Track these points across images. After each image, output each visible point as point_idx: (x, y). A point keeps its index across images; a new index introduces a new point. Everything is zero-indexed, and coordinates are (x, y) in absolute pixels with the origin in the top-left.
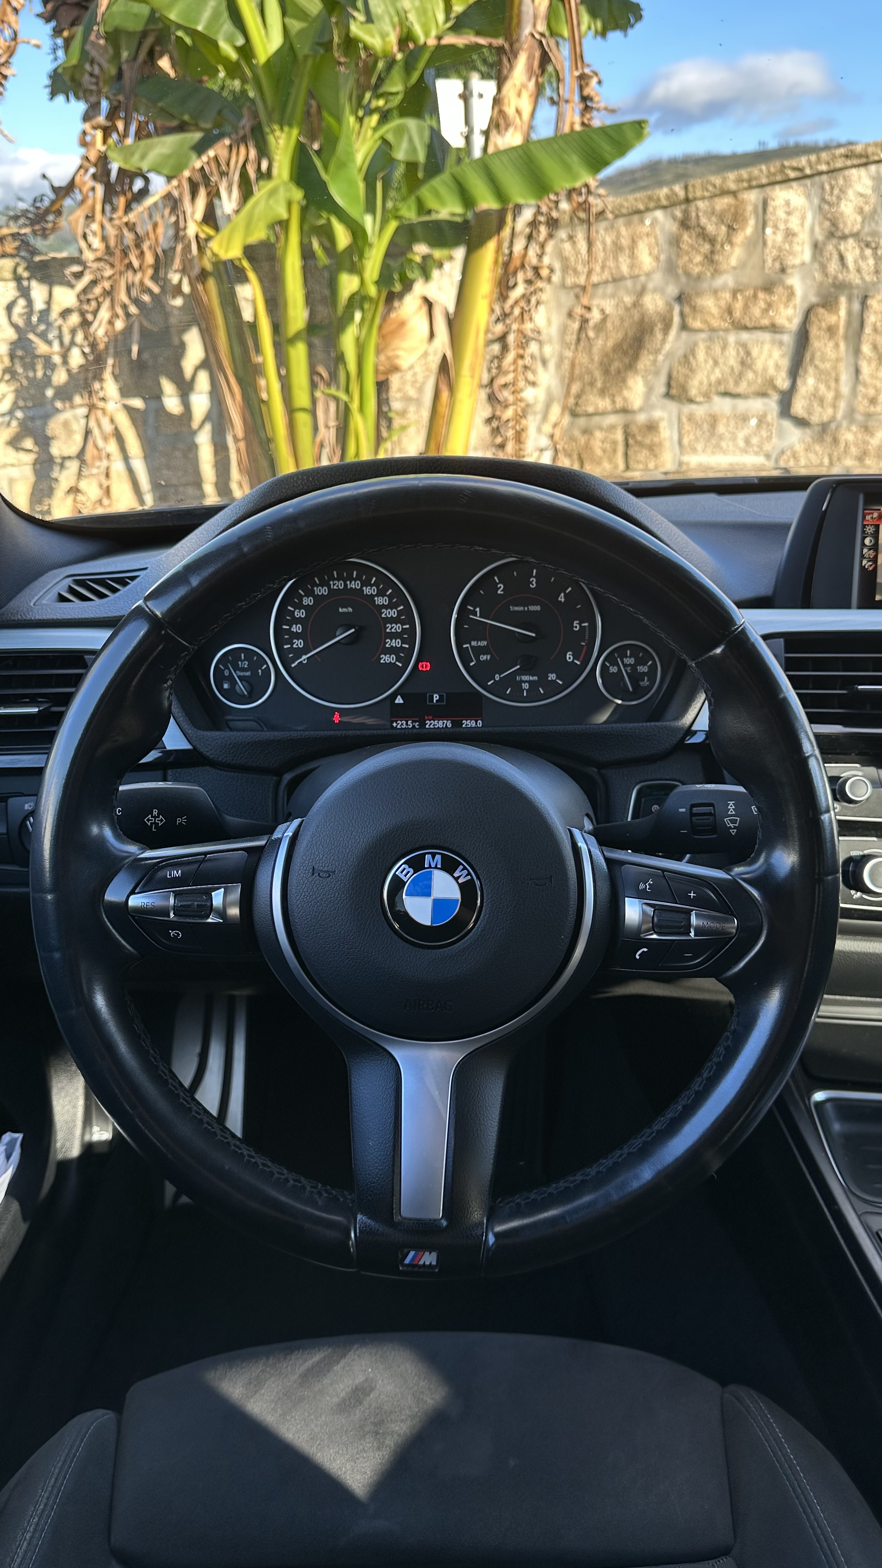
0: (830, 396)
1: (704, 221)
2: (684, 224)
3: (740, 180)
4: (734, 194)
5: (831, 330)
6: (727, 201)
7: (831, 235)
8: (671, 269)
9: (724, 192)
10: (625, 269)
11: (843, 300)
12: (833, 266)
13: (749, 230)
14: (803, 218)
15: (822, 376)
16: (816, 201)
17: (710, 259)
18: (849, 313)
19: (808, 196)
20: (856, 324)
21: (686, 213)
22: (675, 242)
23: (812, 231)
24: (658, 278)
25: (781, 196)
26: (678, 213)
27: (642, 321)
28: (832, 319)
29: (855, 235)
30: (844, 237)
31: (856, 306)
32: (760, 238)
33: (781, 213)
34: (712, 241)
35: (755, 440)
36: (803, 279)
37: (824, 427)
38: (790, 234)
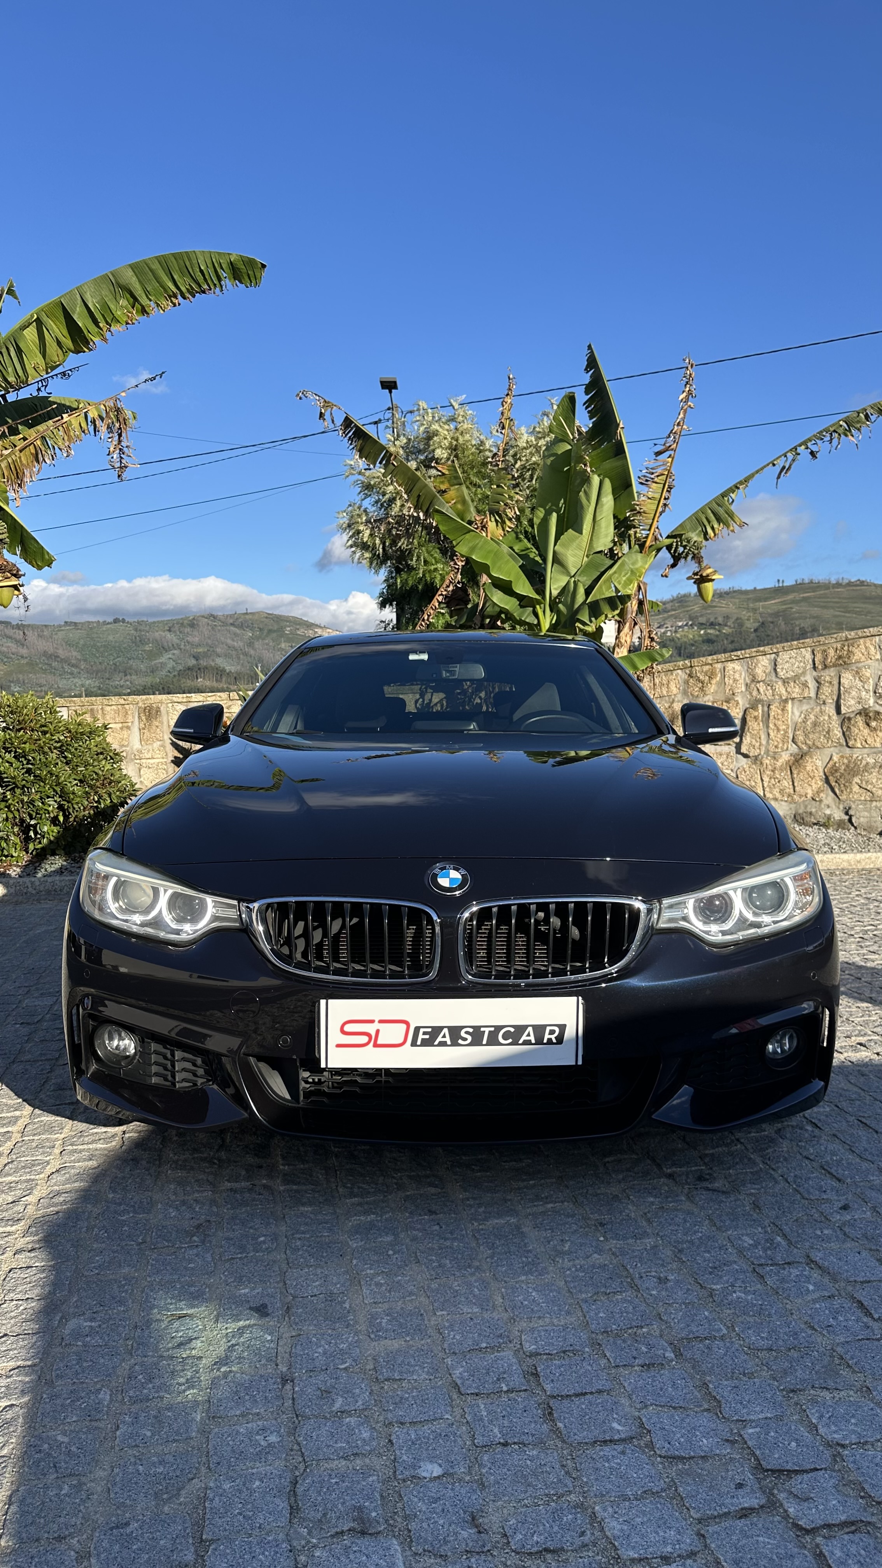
0: (758, 744)
1: (698, 675)
2: (690, 676)
3: (713, 660)
4: (711, 664)
5: (756, 718)
6: (708, 667)
7: (753, 681)
8: (685, 693)
9: (707, 664)
10: (665, 693)
11: (760, 706)
12: (755, 693)
13: (718, 679)
14: (741, 674)
15: (753, 736)
16: (746, 668)
17: (702, 689)
18: (763, 711)
19: (742, 666)
20: (766, 715)
21: (691, 671)
22: (686, 682)
23: (745, 679)
24: (679, 697)
25: (730, 666)
26: (688, 671)
27: (673, 714)
28: (756, 714)
29: (763, 681)
30: (759, 682)
31: (766, 709)
32: (723, 682)
33: (731, 672)
34: (702, 682)
35: (726, 763)
36: (743, 697)
37: (756, 757)
38: (735, 680)
